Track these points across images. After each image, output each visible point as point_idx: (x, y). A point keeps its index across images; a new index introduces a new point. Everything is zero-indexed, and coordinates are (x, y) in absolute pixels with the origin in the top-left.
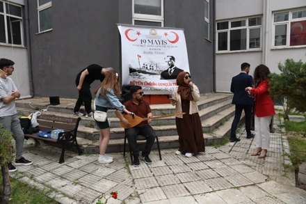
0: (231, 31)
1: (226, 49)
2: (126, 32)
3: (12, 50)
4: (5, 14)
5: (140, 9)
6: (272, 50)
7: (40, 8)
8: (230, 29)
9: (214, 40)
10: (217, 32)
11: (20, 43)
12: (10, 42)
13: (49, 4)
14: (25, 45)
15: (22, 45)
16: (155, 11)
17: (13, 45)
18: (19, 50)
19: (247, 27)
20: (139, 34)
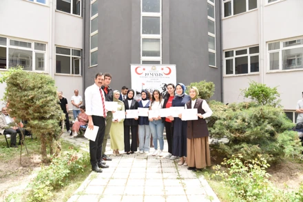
0: (236, 58)
1: (232, 73)
2: (136, 69)
3: (74, 78)
4: (71, 56)
5: (146, 54)
6: (267, 73)
7: (92, 51)
8: (235, 56)
9: (221, 67)
10: (225, 59)
11: (78, 73)
12: (73, 73)
13: (96, 49)
14: (82, 74)
15: (80, 75)
16: (156, 54)
17: (74, 75)
18: (77, 79)
19: (248, 55)
20: (144, 69)
